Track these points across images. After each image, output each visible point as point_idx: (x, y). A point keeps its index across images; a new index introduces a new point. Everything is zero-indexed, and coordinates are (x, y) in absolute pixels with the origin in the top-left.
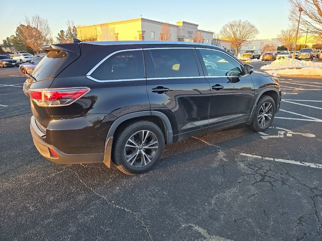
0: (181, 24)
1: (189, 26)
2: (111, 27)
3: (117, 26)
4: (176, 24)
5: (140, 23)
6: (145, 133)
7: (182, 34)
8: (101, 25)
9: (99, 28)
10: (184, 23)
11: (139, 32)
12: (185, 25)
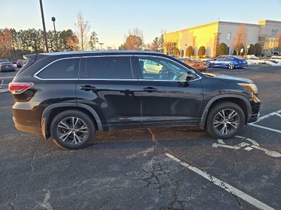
0: (264, 24)
1: (274, 24)
2: (190, 31)
3: (196, 31)
4: (258, 24)
5: (217, 26)
6: (75, 120)
7: (263, 33)
8: (183, 31)
9: (180, 34)
10: (267, 21)
11: (215, 34)
12: (269, 23)
